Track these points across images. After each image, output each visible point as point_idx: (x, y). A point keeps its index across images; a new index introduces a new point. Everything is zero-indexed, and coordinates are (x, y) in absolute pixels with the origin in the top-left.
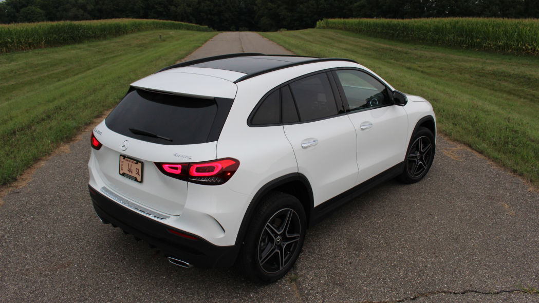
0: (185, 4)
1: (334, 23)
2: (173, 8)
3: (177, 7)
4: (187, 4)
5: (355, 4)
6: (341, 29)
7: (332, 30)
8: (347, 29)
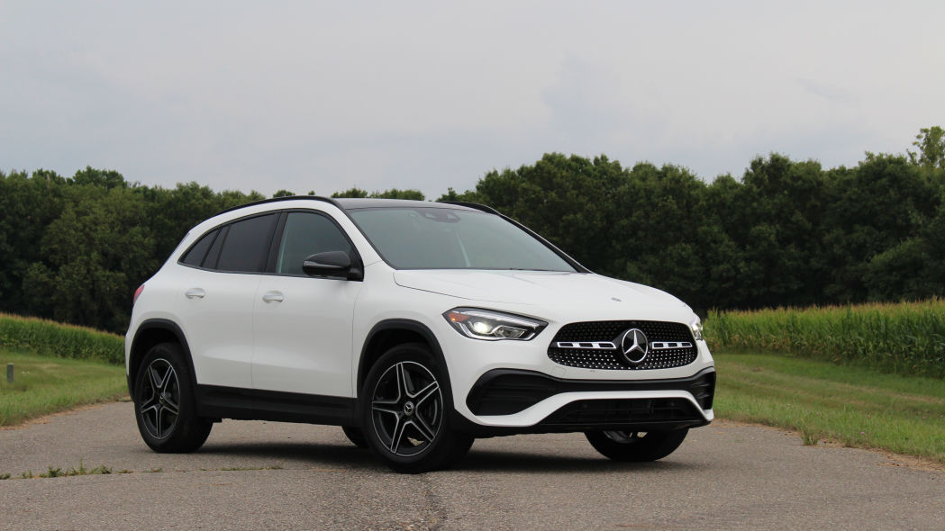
0: (95, 255)
1: (753, 328)
2: (36, 271)
3: (54, 267)
4: (105, 254)
5: (878, 259)
6: (777, 351)
7: (743, 357)
8: (800, 349)
